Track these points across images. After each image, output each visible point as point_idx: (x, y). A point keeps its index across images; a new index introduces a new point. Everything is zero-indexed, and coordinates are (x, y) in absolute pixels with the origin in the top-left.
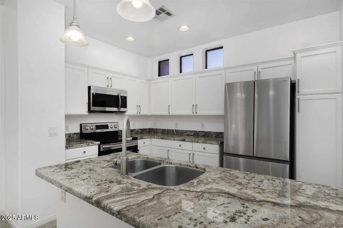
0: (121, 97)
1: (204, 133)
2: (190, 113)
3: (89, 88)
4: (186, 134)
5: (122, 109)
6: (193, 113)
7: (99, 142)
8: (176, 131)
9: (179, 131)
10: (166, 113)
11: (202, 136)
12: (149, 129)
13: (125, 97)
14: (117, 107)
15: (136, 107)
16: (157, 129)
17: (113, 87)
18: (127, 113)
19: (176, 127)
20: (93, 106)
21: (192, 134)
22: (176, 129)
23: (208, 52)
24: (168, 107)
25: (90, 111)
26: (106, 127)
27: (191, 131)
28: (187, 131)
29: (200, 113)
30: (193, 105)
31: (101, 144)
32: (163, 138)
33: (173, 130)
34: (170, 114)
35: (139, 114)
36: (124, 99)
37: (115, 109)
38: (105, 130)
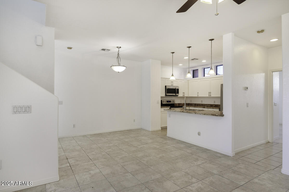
0: (177, 89)
1: (215, 105)
2: (208, 96)
3: (166, 86)
4: (206, 106)
5: (177, 94)
6: (209, 96)
7: (170, 107)
8: (202, 104)
9: (203, 104)
10: (196, 96)
11: (214, 107)
12: (188, 103)
13: (178, 89)
14: (175, 93)
15: (182, 93)
16: (192, 104)
17: (174, 85)
18: (179, 96)
19: (202, 102)
20: (167, 93)
21: (209, 106)
22: (202, 103)
23: (218, 67)
24: (197, 93)
25: (166, 95)
26: (170, 102)
27: (209, 105)
28: (207, 104)
29: (212, 96)
30: (209, 92)
31: (171, 107)
32: (195, 107)
33: (200, 104)
34: (199, 96)
35: (183, 96)
36: (178, 90)
37: (174, 94)
38: (170, 103)
